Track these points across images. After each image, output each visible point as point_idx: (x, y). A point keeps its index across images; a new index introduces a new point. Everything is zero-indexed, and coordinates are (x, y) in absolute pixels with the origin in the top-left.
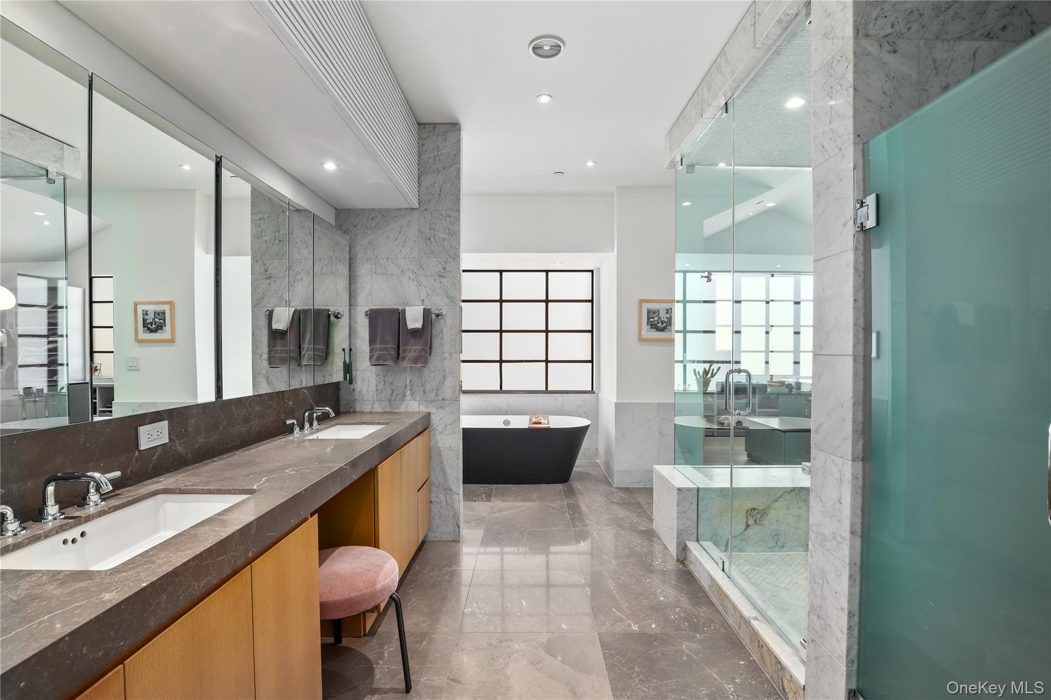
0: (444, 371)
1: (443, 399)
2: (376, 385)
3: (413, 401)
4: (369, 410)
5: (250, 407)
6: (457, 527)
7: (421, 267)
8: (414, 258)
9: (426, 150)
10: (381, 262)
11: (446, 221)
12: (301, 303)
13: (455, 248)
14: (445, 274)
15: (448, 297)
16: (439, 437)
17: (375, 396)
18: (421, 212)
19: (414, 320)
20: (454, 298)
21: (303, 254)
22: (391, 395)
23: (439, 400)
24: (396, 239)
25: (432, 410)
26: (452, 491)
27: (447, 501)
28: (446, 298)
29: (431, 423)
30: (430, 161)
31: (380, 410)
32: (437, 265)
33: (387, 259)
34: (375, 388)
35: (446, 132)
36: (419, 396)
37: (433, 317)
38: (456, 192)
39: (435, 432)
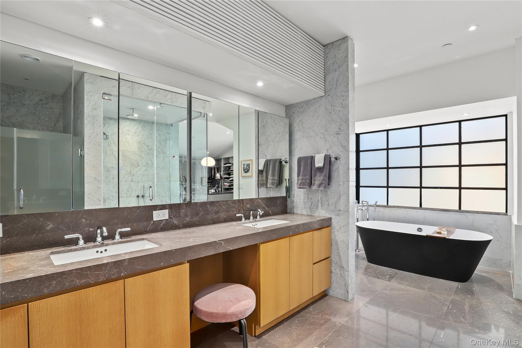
0: (340, 193)
1: (339, 210)
2: (303, 199)
3: (322, 210)
4: (300, 213)
5: (219, 207)
6: (347, 292)
7: (327, 130)
8: (323, 125)
9: (328, 60)
10: (306, 130)
11: (340, 99)
12: (270, 156)
13: (346, 115)
14: (340, 133)
15: (342, 147)
16: (336, 233)
17: (303, 205)
18: (326, 97)
19: (319, 162)
20: (345, 147)
21: (271, 132)
22: (311, 205)
23: (337, 210)
24: (314, 116)
25: (333, 216)
26: (344, 268)
27: (341, 274)
28: (341, 147)
29: (332, 224)
30: (331, 65)
31: (306, 214)
32: (335, 127)
33: (309, 128)
34: (303, 201)
35: (340, 44)
36: (325, 207)
37: (333, 159)
38: (346, 80)
39: (334, 230)
